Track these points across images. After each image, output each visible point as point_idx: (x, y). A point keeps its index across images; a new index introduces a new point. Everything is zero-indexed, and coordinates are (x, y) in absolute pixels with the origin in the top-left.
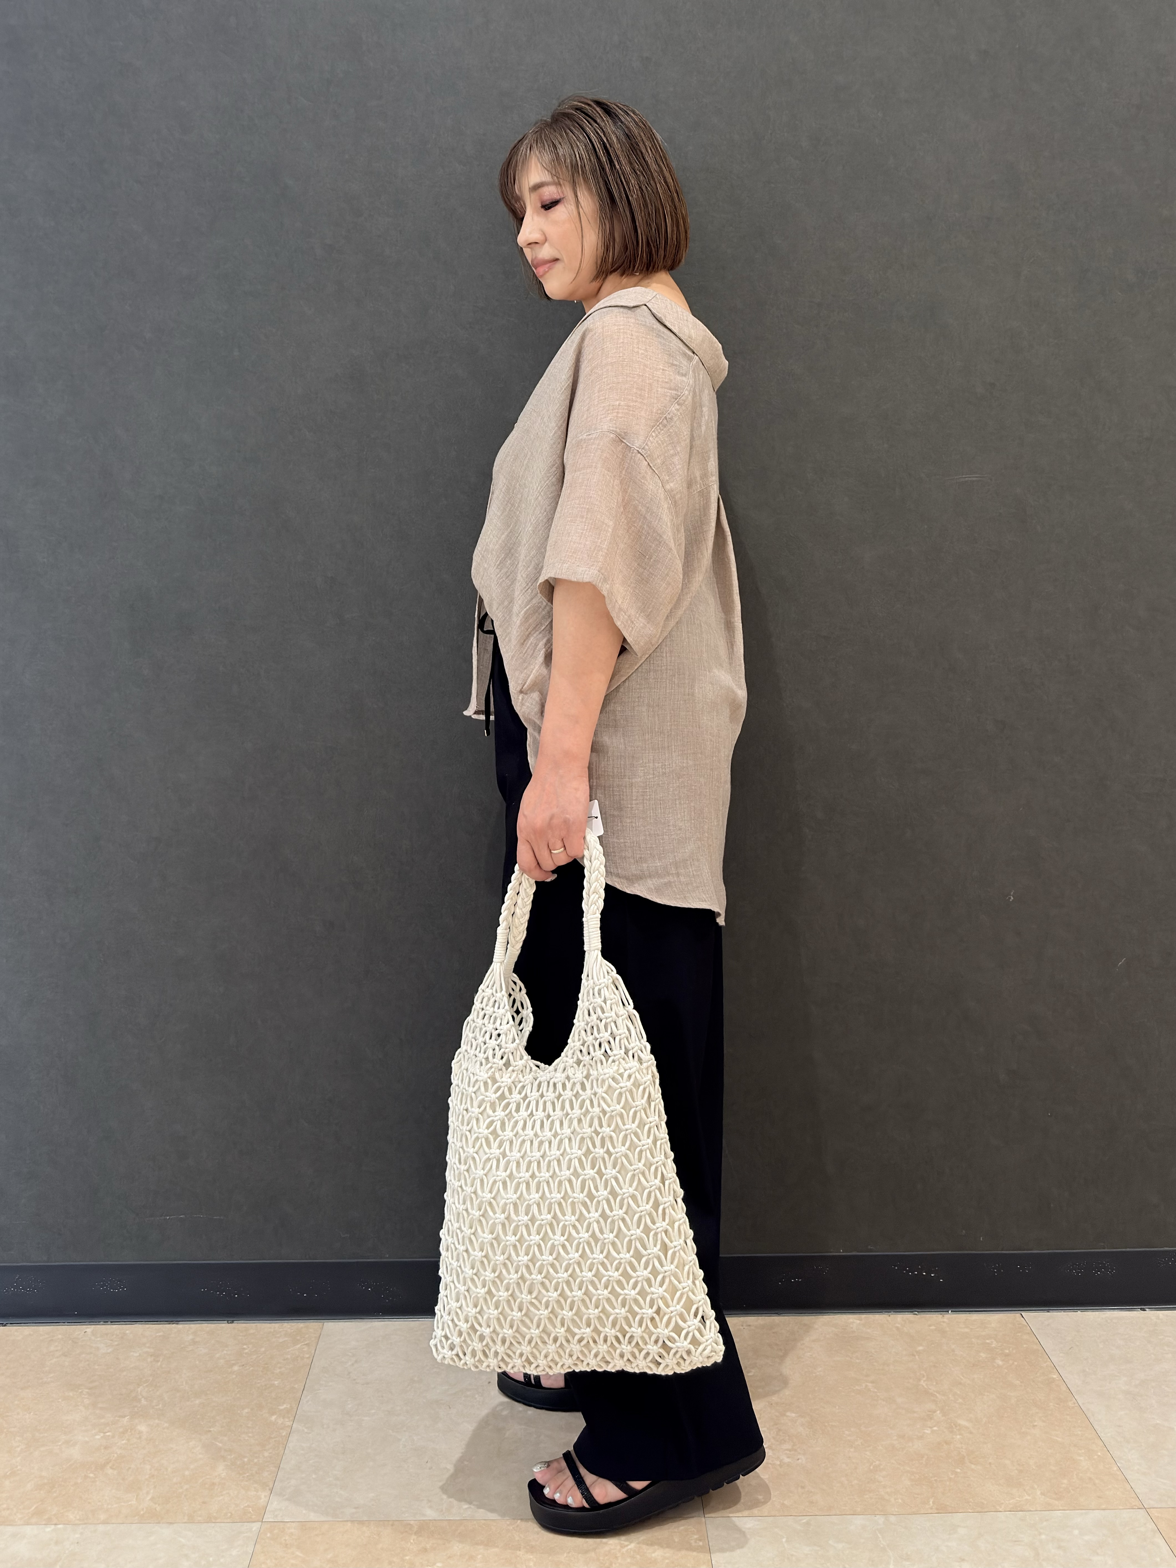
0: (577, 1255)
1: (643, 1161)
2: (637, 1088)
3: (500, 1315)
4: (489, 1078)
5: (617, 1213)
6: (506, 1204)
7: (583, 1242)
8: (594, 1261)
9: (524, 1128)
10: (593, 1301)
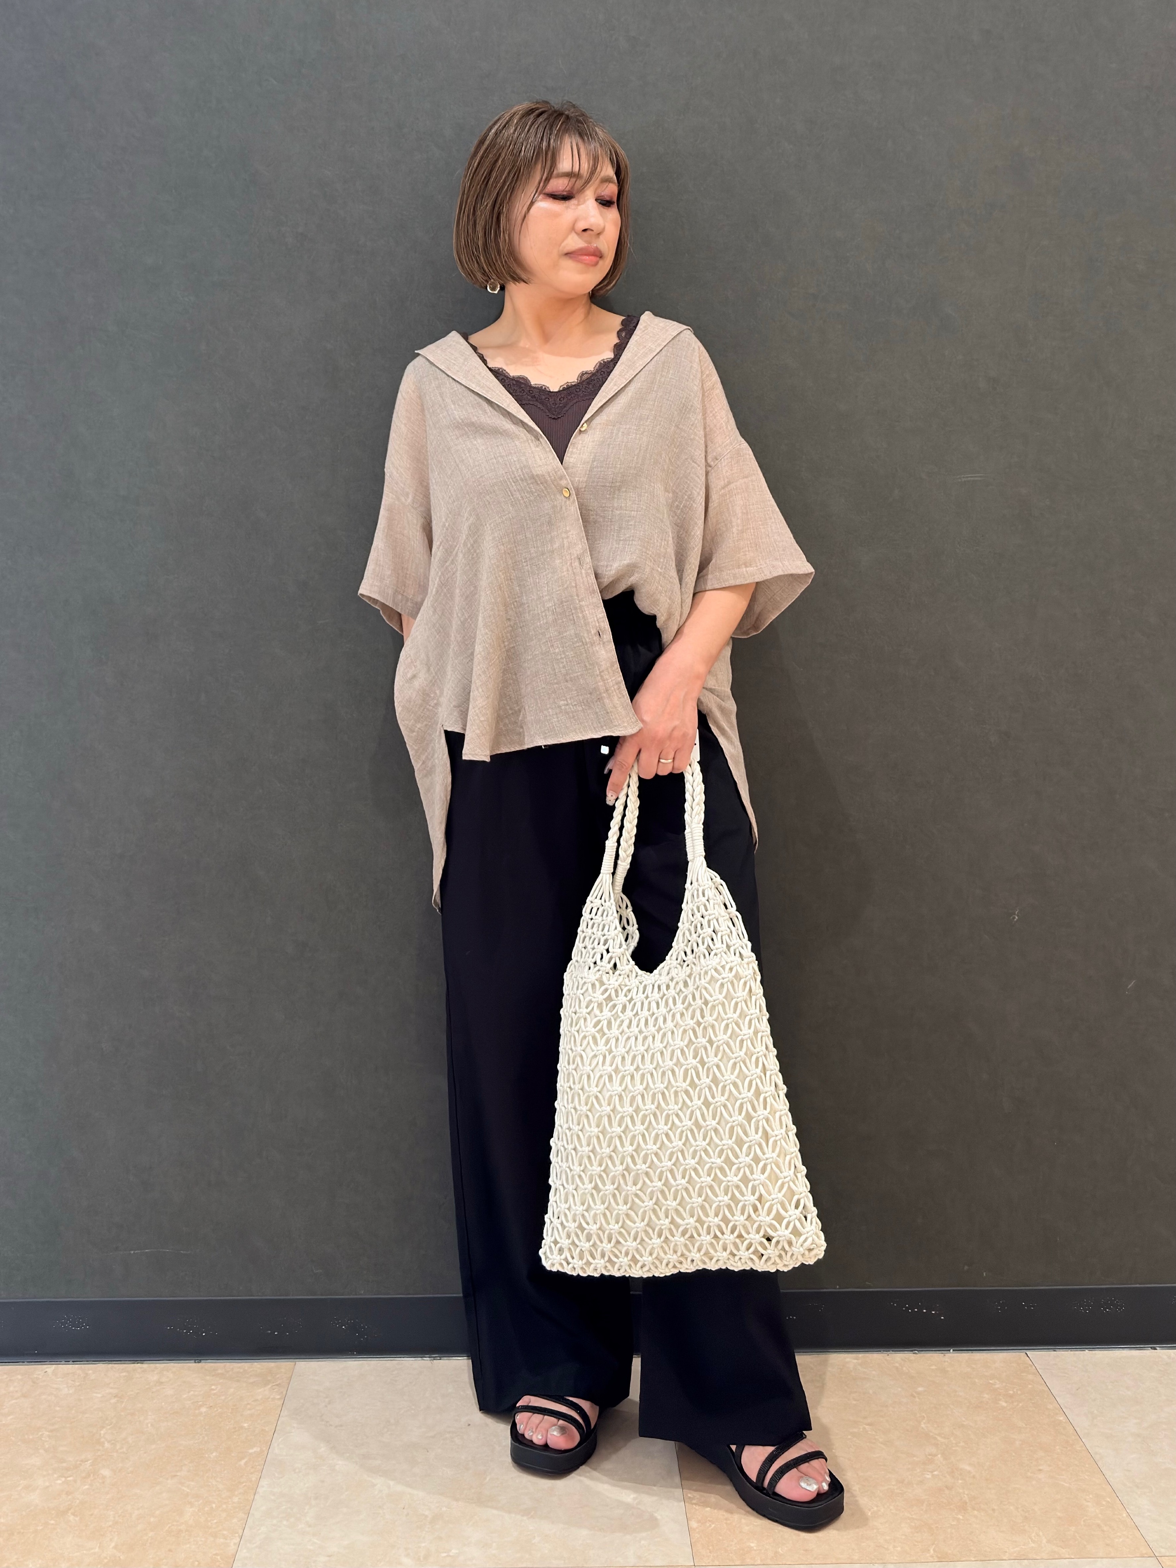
0: (680, 1143)
1: (744, 1049)
2: (738, 980)
3: (606, 1210)
4: (597, 980)
5: (720, 1099)
6: (611, 1096)
7: (686, 1130)
8: (697, 1148)
9: (629, 1027)
10: (696, 1190)
